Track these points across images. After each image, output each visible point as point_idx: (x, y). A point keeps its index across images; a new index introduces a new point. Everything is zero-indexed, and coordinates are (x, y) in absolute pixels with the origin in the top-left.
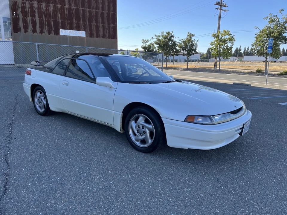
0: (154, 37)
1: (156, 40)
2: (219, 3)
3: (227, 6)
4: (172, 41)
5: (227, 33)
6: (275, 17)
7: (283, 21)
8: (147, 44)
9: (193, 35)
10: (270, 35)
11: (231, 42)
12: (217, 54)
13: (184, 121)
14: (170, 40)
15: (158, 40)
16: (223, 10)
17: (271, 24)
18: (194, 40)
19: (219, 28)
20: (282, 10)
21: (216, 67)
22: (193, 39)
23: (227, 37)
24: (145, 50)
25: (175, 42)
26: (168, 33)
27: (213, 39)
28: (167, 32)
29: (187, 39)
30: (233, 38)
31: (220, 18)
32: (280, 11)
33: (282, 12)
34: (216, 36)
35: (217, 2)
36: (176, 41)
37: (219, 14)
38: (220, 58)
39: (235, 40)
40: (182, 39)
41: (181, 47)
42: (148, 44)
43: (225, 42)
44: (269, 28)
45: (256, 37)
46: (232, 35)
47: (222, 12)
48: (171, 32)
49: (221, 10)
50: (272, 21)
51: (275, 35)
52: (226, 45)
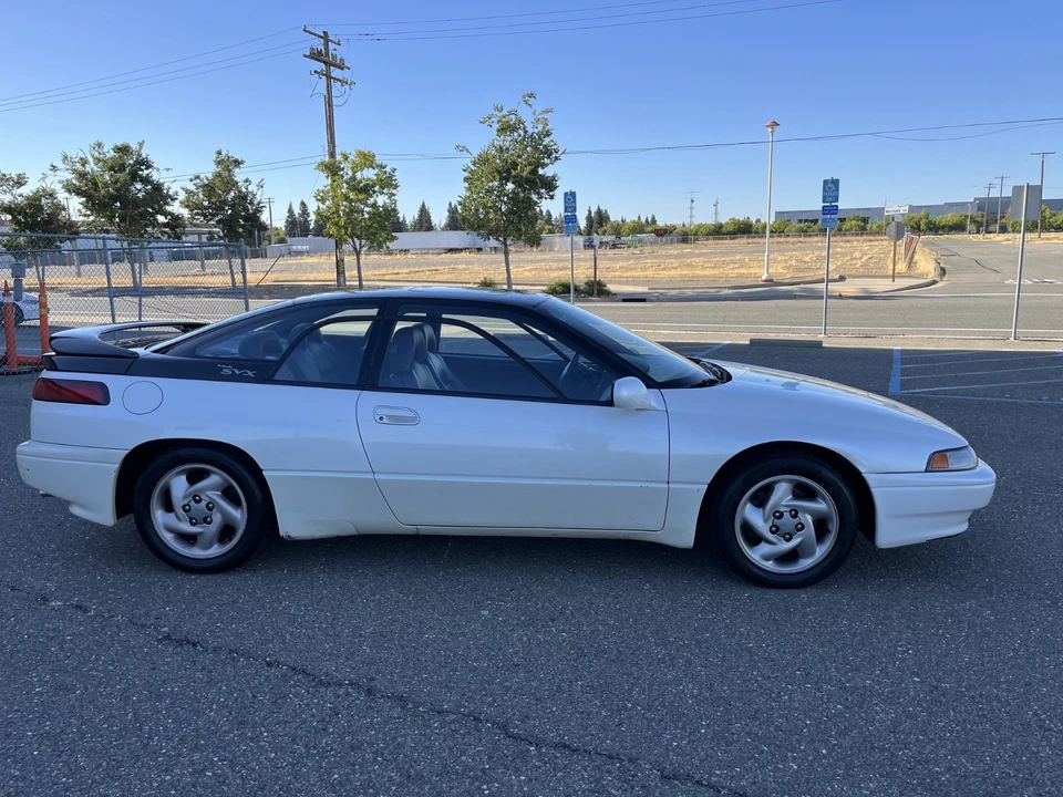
0: (60, 165)
1: (69, 176)
2: (320, 53)
3: (348, 68)
4: (146, 180)
5: (367, 160)
6: (513, 117)
7: (536, 131)
8: (20, 191)
9: (237, 163)
10: (508, 171)
11: (385, 191)
12: (346, 233)
13: (926, 471)
14: (134, 176)
15: (82, 176)
16: (338, 80)
17: (502, 137)
18: (247, 181)
19: (332, 141)
20: (531, 96)
21: (342, 280)
22: (239, 175)
23: (369, 174)
24: (14, 217)
25: (158, 188)
26: (123, 150)
27: (323, 181)
28: (119, 144)
29: (218, 175)
30: (390, 177)
31: (329, 105)
32: (524, 97)
33: (531, 101)
34: (332, 169)
35: (312, 49)
36: (162, 181)
37: (325, 93)
38: (358, 247)
39: (396, 187)
40: (197, 177)
41: (198, 206)
42: (27, 190)
43: (366, 190)
44: (501, 150)
45: (466, 180)
46: (388, 169)
47: (336, 86)
48: (134, 146)
49: (329, 77)
50: (506, 128)
51: (524, 174)
52: (371, 201)
